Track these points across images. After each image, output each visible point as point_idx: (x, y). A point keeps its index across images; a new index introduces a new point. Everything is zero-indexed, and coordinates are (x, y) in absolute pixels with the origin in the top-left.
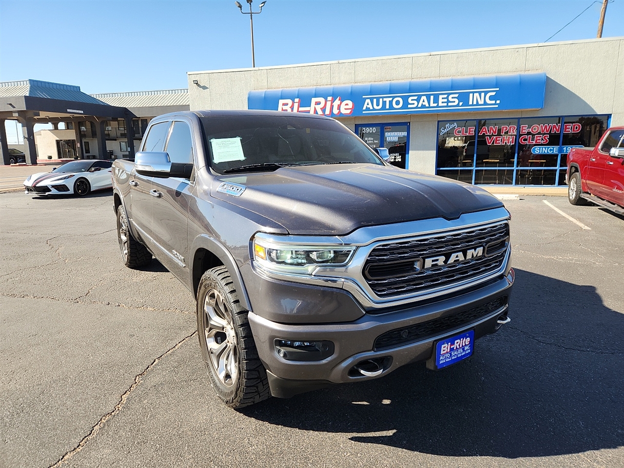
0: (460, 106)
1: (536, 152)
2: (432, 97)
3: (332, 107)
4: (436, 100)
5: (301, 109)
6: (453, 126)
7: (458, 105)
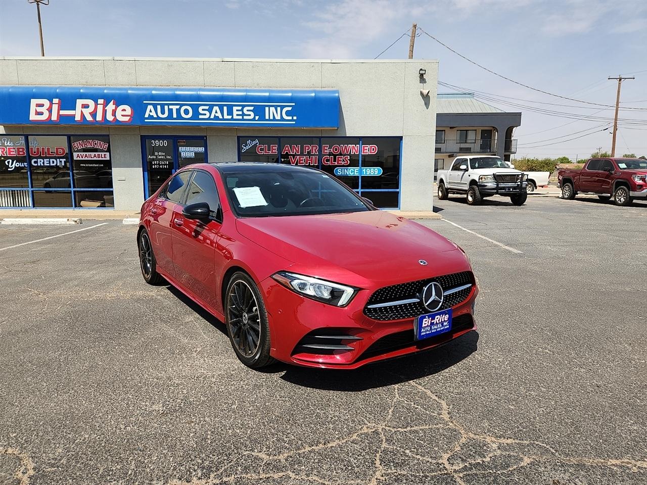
0: (256, 121)
1: (338, 173)
2: (225, 108)
3: (105, 112)
4: (230, 112)
5: (62, 112)
6: (254, 143)
7: (254, 119)
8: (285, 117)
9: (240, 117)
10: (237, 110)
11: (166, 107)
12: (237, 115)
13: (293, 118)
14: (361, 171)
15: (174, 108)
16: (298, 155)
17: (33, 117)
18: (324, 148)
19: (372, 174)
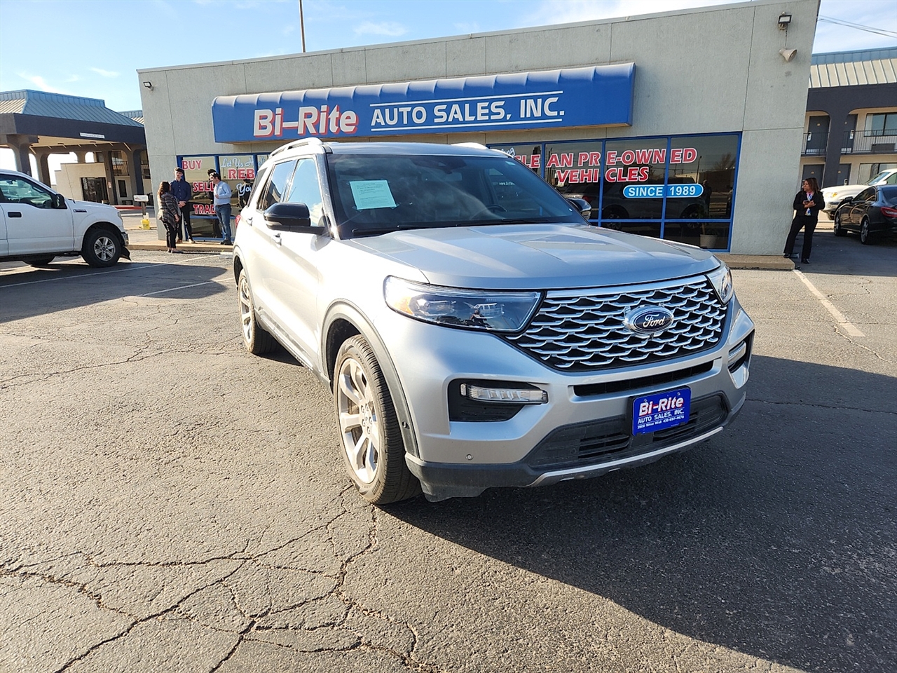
0: (507, 121)
1: (630, 194)
2: (467, 106)
3: (328, 121)
4: (473, 112)
5: (286, 125)
7: (504, 119)
8: (548, 113)
9: (486, 118)
10: (483, 108)
11: (396, 110)
12: (483, 115)
13: (559, 113)
14: (666, 191)
15: (405, 110)
16: (570, 168)
17: (257, 132)
18: (610, 156)
19: (685, 195)
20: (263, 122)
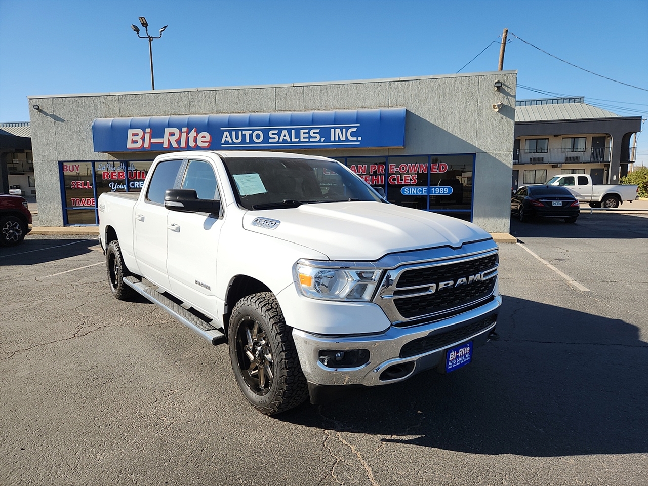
0: (322, 142)
1: (405, 192)
2: (293, 131)
3: (188, 139)
4: (298, 135)
5: (153, 140)
7: (320, 141)
8: (350, 138)
9: (307, 140)
10: (304, 133)
11: (240, 132)
12: (304, 138)
13: (357, 139)
14: (429, 191)
15: (247, 133)
16: (365, 175)
17: (130, 145)
18: (391, 167)
19: (442, 193)
20: (135, 138)
